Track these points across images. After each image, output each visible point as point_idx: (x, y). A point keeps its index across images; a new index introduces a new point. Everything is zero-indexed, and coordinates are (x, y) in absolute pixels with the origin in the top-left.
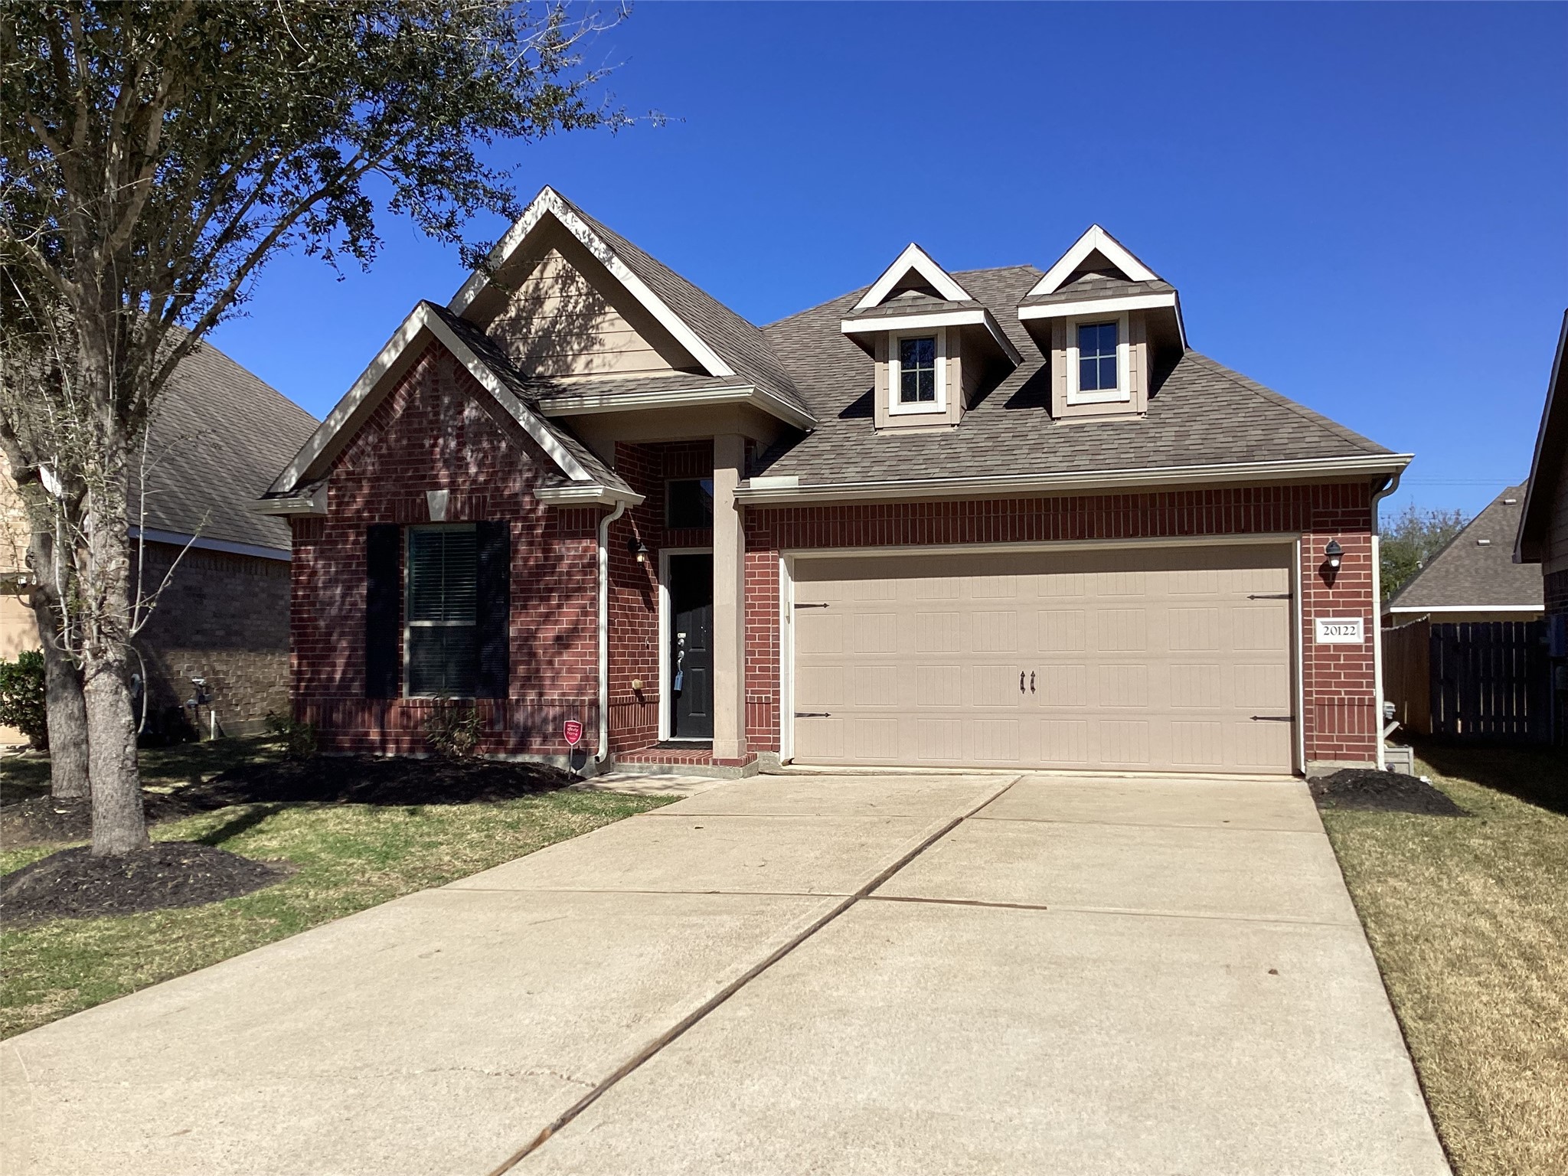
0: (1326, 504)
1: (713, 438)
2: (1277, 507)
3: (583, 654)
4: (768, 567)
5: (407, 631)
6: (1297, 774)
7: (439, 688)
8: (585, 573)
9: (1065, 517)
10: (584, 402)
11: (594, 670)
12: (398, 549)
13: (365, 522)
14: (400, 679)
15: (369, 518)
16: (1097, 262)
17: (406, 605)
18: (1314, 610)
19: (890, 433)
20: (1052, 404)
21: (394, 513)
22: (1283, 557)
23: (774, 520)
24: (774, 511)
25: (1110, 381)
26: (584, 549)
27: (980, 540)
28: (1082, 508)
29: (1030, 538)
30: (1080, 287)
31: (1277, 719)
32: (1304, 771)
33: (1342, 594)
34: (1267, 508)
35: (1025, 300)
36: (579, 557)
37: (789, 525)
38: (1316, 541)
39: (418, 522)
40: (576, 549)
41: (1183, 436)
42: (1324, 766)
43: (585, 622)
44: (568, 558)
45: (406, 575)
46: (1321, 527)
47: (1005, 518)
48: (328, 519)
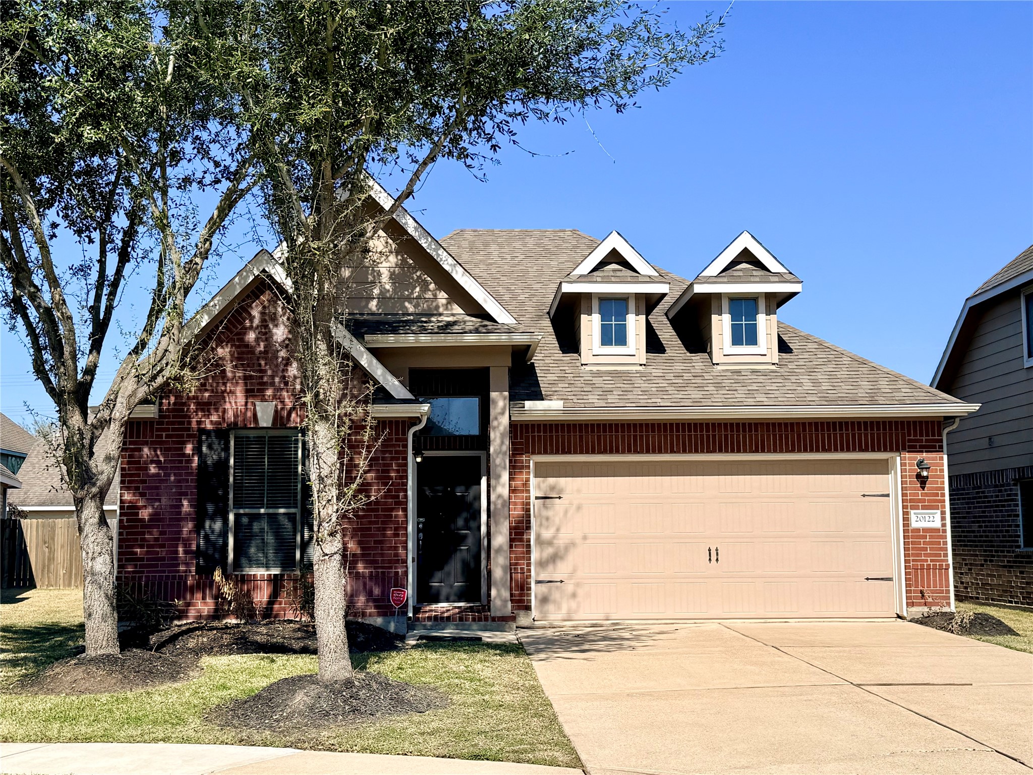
0: (915, 435)
1: (488, 368)
2: (885, 435)
3: (397, 535)
4: (522, 467)
5: (231, 517)
6: (899, 617)
7: (259, 565)
8: (398, 471)
9: (745, 437)
10: (402, 338)
11: (406, 548)
12: (226, 449)
13: (194, 425)
14: (227, 557)
15: (199, 423)
16: (746, 256)
17: (231, 496)
18: (909, 504)
19: (595, 368)
20: (710, 354)
21: (224, 419)
22: (883, 468)
23: (527, 432)
24: (527, 426)
25: (752, 340)
26: (397, 452)
27: (684, 451)
28: (756, 431)
29: (720, 451)
30: (736, 274)
31: (882, 579)
32: (905, 614)
33: (927, 495)
34: (878, 435)
35: (698, 279)
36: (392, 459)
37: (539, 437)
38: (910, 459)
39: (245, 427)
40: (391, 452)
41: (816, 383)
42: (920, 611)
43: (397, 510)
44: (383, 459)
45: (232, 471)
46: (912, 449)
47: (702, 436)
48: (159, 423)
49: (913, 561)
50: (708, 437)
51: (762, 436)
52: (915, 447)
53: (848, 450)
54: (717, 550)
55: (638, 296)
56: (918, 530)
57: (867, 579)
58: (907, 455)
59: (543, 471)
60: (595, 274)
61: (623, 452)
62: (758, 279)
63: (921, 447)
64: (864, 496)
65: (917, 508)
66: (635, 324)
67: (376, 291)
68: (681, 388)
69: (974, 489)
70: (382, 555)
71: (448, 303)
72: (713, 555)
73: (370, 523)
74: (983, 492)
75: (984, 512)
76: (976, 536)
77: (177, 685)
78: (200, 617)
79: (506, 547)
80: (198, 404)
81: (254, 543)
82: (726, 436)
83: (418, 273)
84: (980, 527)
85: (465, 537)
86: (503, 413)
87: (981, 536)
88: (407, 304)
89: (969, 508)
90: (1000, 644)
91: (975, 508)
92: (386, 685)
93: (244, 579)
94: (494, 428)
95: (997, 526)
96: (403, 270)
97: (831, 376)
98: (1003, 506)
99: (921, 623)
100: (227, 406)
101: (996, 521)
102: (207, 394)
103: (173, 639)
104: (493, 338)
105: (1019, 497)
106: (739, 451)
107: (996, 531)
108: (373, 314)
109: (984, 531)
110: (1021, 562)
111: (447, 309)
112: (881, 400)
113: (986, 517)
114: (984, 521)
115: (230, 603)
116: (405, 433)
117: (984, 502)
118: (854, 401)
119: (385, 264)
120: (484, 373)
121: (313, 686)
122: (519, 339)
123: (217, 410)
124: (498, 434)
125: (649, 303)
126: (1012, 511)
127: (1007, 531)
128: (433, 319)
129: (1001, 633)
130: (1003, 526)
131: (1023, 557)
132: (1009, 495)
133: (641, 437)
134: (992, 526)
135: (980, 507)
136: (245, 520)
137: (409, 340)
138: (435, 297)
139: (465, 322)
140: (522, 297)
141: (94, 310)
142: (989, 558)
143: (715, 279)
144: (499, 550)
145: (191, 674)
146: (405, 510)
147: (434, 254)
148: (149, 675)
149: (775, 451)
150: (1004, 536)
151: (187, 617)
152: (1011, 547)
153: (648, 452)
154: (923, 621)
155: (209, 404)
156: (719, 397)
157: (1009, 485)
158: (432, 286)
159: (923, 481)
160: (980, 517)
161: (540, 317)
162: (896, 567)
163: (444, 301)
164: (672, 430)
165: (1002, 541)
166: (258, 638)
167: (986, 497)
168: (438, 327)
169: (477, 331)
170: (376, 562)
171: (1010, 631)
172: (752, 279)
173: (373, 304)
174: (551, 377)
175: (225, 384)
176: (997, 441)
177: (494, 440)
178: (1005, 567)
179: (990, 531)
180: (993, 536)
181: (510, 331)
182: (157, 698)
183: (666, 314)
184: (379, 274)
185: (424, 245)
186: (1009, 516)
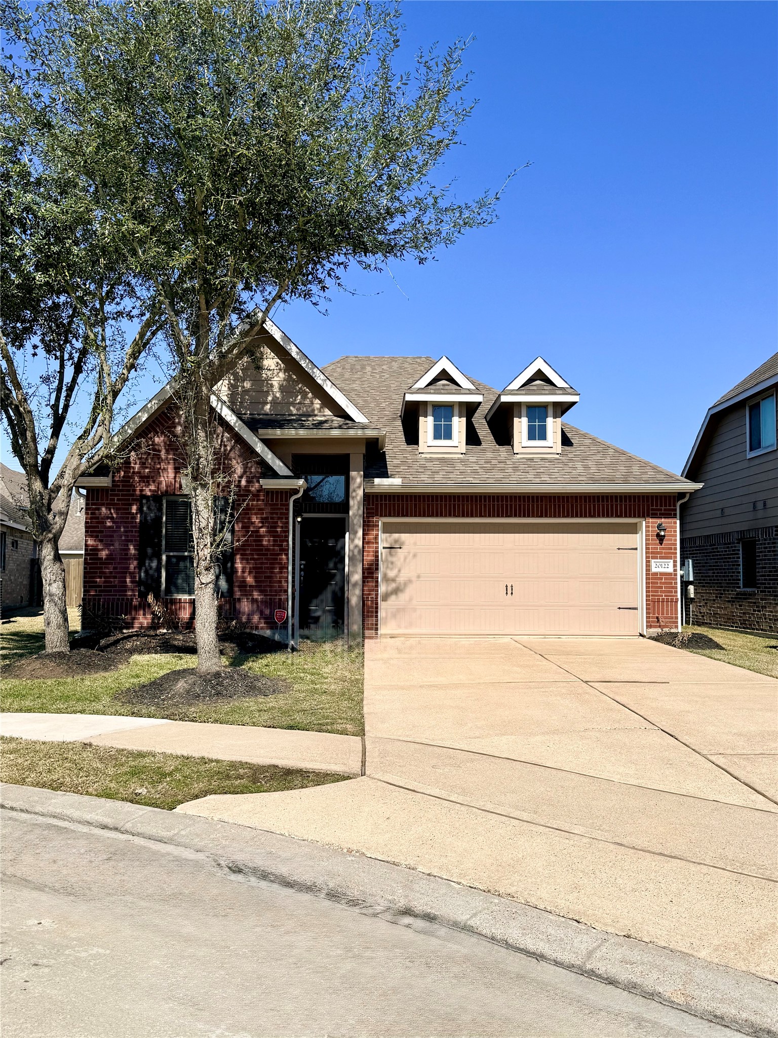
0: (657, 506)
1: (349, 455)
2: (634, 505)
3: (281, 573)
4: (373, 526)
5: (164, 557)
6: (641, 635)
7: (184, 592)
8: (282, 527)
9: (533, 506)
10: (286, 431)
11: (287, 582)
12: (160, 510)
13: (138, 493)
14: (160, 586)
15: (141, 491)
16: (540, 375)
17: (164, 543)
18: (651, 555)
19: (428, 456)
20: (512, 446)
21: (158, 488)
22: (633, 529)
23: (377, 500)
24: (377, 496)
25: (543, 437)
26: (281, 514)
27: (489, 516)
28: (542, 501)
29: (515, 516)
30: (532, 388)
31: (630, 608)
32: (645, 634)
33: (663, 549)
34: (630, 505)
35: (505, 392)
36: (279, 518)
37: (386, 504)
38: (652, 523)
39: (174, 494)
40: (277, 514)
41: (586, 467)
42: (655, 631)
43: (281, 554)
44: (272, 518)
45: (164, 525)
46: (654, 516)
47: (502, 505)
48: (112, 490)
49: (652, 595)
50: (507, 505)
51: (546, 505)
52: (656, 514)
53: (608, 516)
54: (512, 586)
55: (461, 404)
56: (656, 574)
57: (619, 608)
58: (650, 520)
59: (388, 529)
60: (430, 387)
61: (446, 516)
62: (547, 392)
63: (660, 514)
64: (619, 549)
65: (656, 558)
66: (458, 425)
67: (270, 398)
68: (488, 471)
69: (710, 546)
70: (271, 587)
71: (321, 407)
72: (509, 590)
73: (262, 563)
74: (717, 548)
75: (716, 562)
76: (710, 580)
77: (107, 674)
78: (141, 628)
79: (360, 583)
80: (141, 477)
81: (180, 577)
82: (520, 505)
83: (300, 386)
84: (714, 573)
85: (334, 575)
86: (359, 487)
87: (714, 580)
88: (292, 408)
89: (707, 560)
90: (704, 655)
91: (711, 559)
92: (245, 676)
93: (174, 602)
94: (353, 498)
95: (725, 573)
96: (289, 383)
97: (598, 464)
98: (730, 558)
99: (656, 640)
100: (162, 479)
101: (724, 569)
102: (147, 470)
103: (117, 642)
104: (352, 433)
105: (741, 552)
106: (529, 516)
107: (724, 576)
108: (267, 414)
109: (716, 576)
110: (740, 598)
111: (320, 412)
112: (631, 480)
113: (718, 566)
114: (716, 569)
115: (160, 618)
116: (287, 500)
117: (717, 555)
118: (612, 481)
119: (276, 379)
120: (347, 457)
121: (192, 676)
122: (370, 433)
123: (154, 482)
124: (356, 502)
125: (469, 410)
126: (735, 561)
127: (732, 576)
128: (310, 419)
129: (710, 648)
130: (729, 573)
131: (742, 594)
132: (733, 551)
133: (459, 505)
134: (722, 573)
135: (714, 559)
136: (174, 560)
137: (291, 433)
138: (312, 403)
139: (332, 421)
140: (383, 405)
141: (55, 407)
142: (719, 596)
143: (516, 392)
144: (355, 585)
145: (120, 666)
146: (287, 555)
147: (310, 372)
148: (88, 667)
149: (555, 516)
150: (729, 580)
151: (133, 627)
152: (734, 587)
153: (463, 516)
154: (657, 639)
155: (148, 477)
156: (515, 477)
157: (734, 543)
158: (310, 395)
159: (661, 539)
160: (714, 566)
161: (394, 419)
162: (640, 600)
163: (318, 406)
164: (481, 501)
165: (728, 583)
166: (176, 643)
167: (718, 552)
168: (313, 424)
169: (340, 427)
170: (266, 591)
171: (718, 647)
172: (543, 392)
173: (268, 407)
174: (396, 462)
175: (160, 463)
176: (727, 512)
177: (353, 506)
178: (729, 601)
179: (720, 576)
180: (722, 580)
181: (364, 427)
182: (87, 683)
183: (485, 418)
184: (272, 386)
185: (303, 365)
186: (733, 565)
